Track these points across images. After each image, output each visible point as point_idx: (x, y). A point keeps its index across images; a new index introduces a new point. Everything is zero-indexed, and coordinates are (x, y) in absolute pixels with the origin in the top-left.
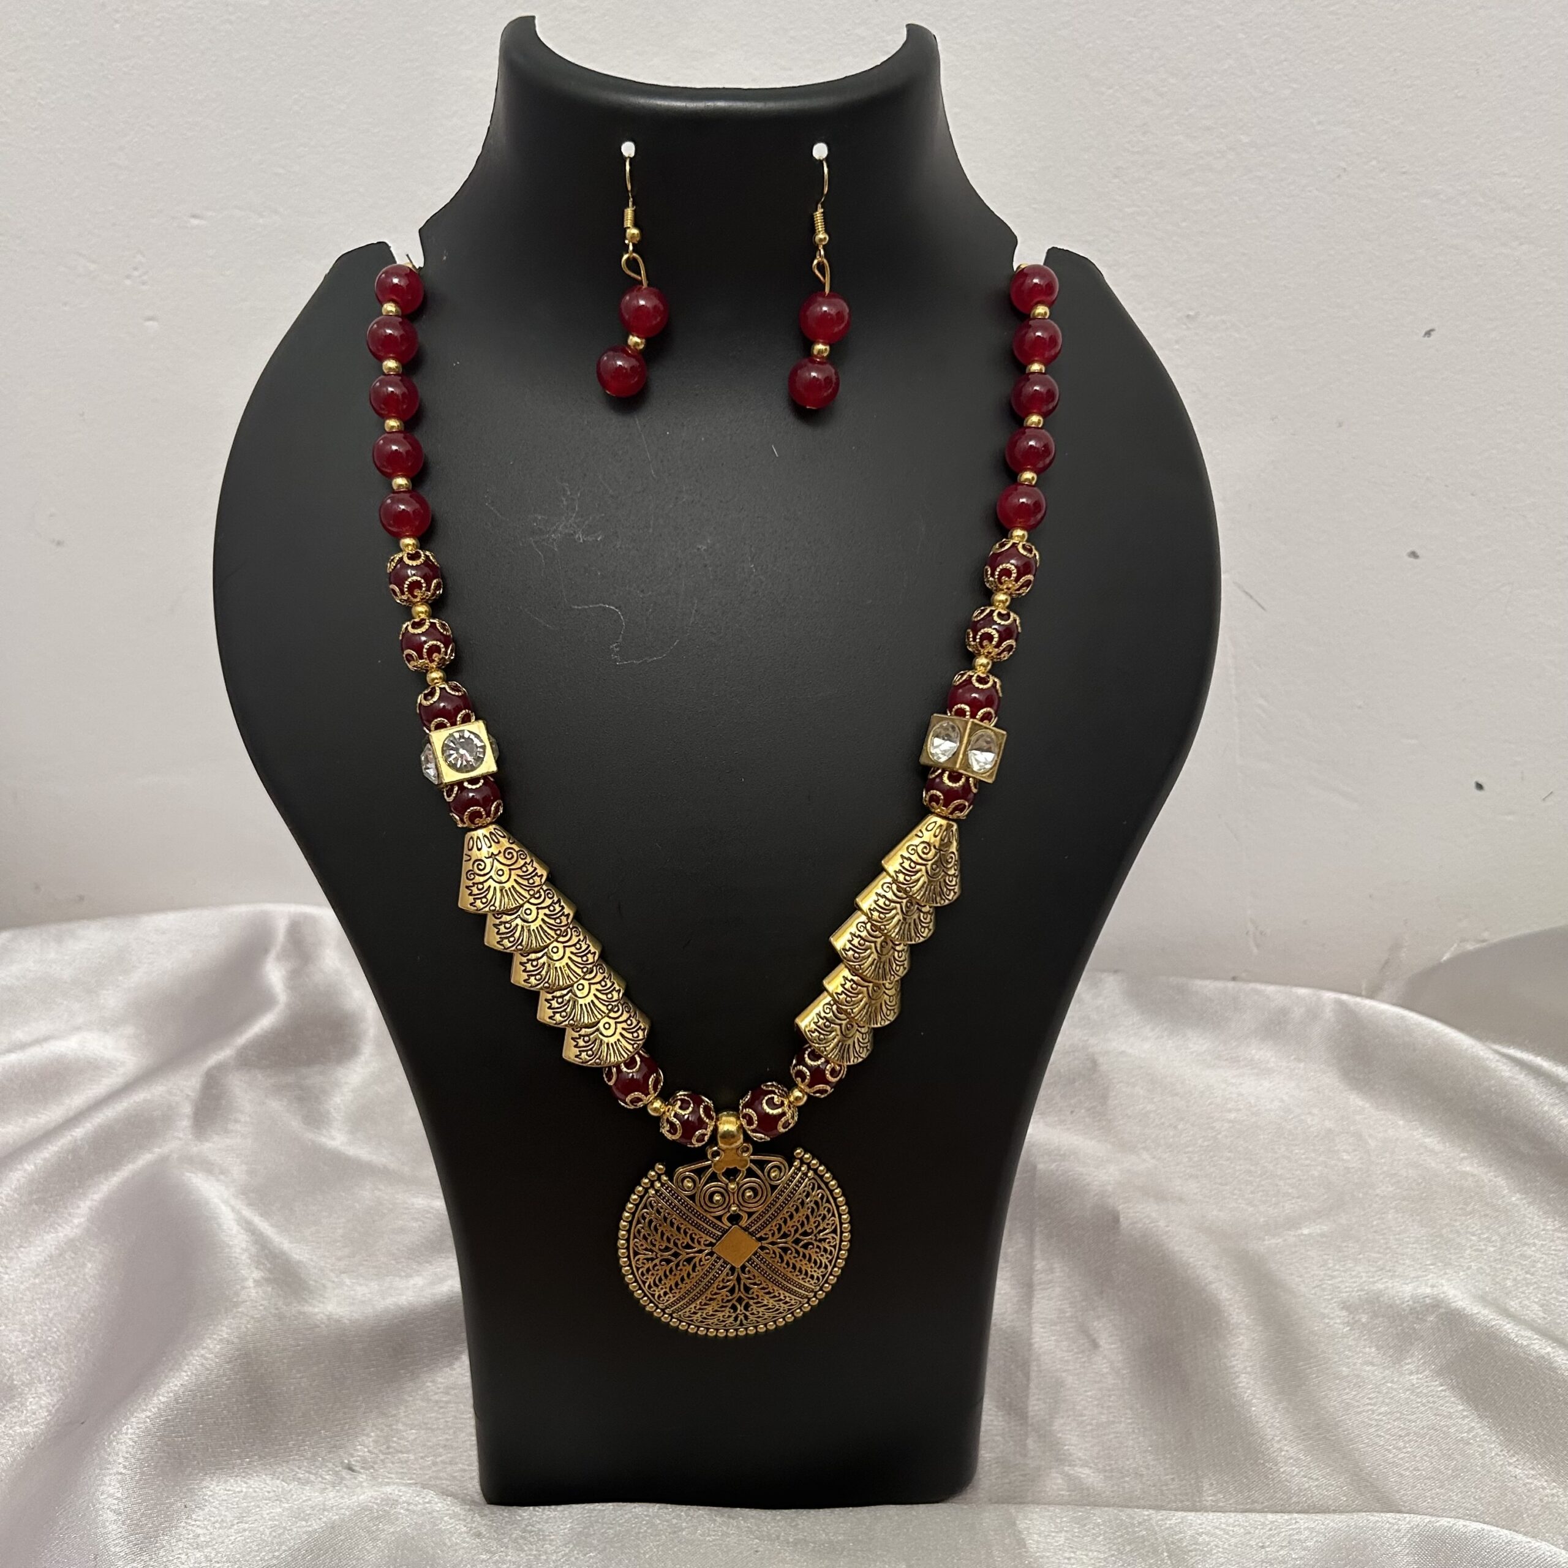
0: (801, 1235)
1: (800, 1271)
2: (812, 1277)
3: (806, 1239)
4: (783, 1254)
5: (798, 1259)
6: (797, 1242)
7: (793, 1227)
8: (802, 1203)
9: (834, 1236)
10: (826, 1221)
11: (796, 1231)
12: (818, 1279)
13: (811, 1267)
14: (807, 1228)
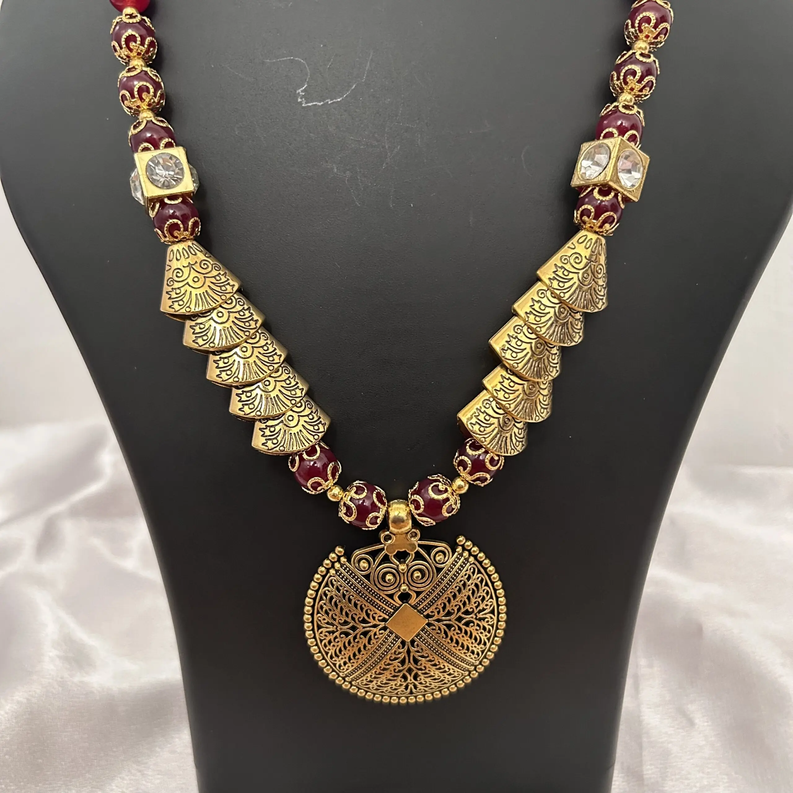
0: (463, 613)
1: (463, 646)
2: (473, 652)
3: (468, 618)
4: (447, 630)
5: (461, 636)
6: (460, 619)
7: (456, 606)
8: (464, 585)
9: (492, 615)
10: (485, 602)
11: (459, 610)
12: (478, 654)
13: (472, 643)
14: (468, 607)
